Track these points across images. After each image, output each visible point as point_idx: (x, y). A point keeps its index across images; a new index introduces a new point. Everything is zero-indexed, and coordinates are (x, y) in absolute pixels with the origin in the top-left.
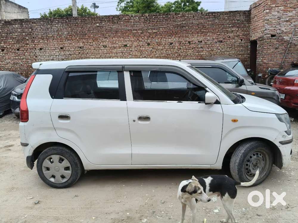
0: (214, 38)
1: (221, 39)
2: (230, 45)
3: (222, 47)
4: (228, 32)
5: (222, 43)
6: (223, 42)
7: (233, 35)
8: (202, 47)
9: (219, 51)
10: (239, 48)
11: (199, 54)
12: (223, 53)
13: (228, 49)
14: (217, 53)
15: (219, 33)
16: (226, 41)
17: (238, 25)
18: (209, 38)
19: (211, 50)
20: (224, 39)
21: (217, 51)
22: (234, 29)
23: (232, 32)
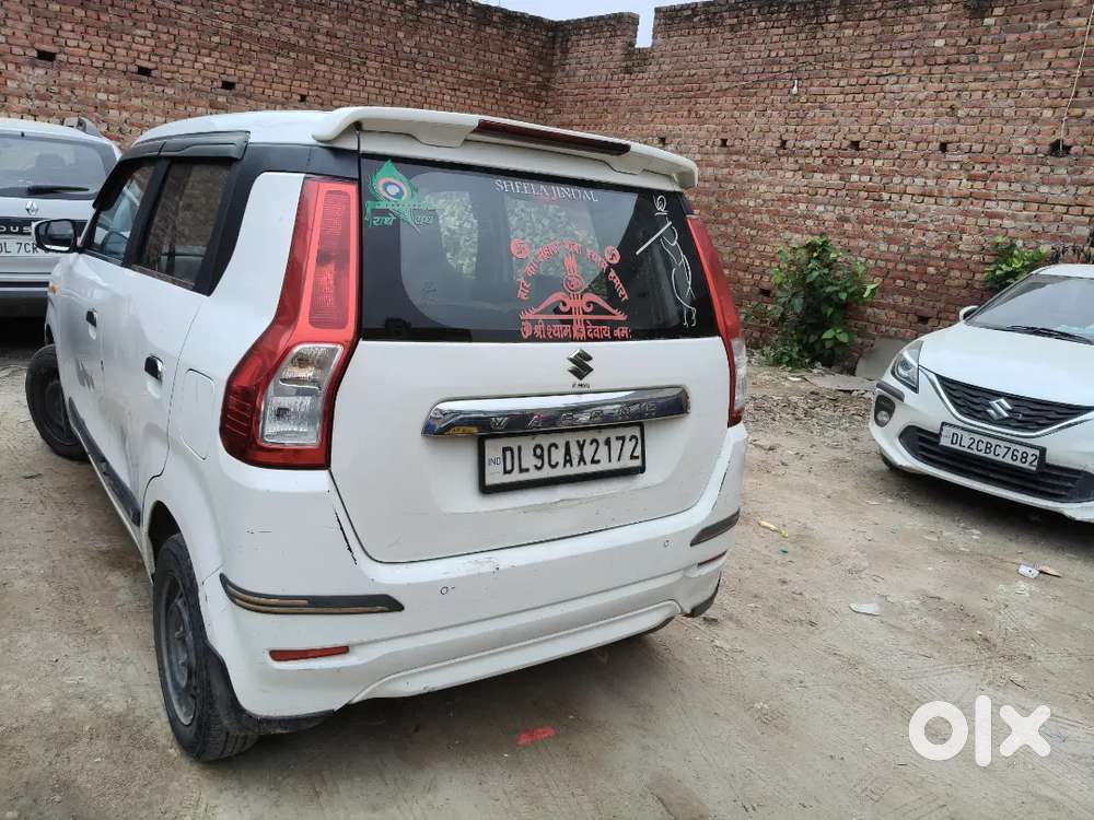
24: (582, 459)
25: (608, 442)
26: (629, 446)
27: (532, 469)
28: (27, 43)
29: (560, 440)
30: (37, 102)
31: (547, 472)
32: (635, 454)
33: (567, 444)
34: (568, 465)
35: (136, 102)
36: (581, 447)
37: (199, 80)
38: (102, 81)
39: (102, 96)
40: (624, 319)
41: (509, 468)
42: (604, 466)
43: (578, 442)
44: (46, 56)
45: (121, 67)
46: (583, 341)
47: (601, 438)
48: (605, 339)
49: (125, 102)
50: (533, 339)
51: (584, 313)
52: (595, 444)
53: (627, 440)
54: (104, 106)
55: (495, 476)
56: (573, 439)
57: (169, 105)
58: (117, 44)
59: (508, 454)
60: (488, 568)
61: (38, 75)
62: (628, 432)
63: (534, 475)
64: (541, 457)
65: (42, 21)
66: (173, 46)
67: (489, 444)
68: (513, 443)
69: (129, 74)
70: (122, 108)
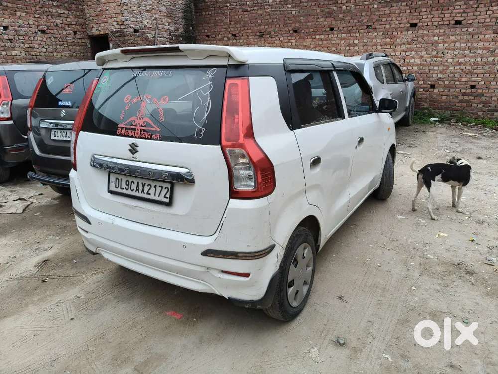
0: (31, 23)
1: (45, 28)
2: (60, 40)
3: (48, 43)
4: (53, 16)
5: (46, 36)
6: (48, 34)
7: (61, 22)
8: (10, 40)
9: (44, 50)
10: (74, 47)
11: (9, 53)
12: (51, 54)
13: (58, 47)
14: (42, 54)
15: (39, 16)
16: (52, 32)
17: (66, 5)
18: (21, 22)
19: (30, 47)
20: (49, 27)
21: (40, 50)
22: (62, 12)
23: (59, 15)
24: (143, 191)
25: (155, 187)
26: (164, 191)
27: (125, 189)
28: (406, 21)
29: (136, 181)
30: (407, 46)
31: (129, 192)
32: (167, 196)
33: (138, 183)
34: (137, 192)
35: (452, 38)
36: (144, 186)
37: (488, 20)
38: (437, 31)
39: (436, 38)
40: (159, 130)
41: (117, 186)
42: (152, 197)
43: (142, 183)
44: (414, 25)
45: (446, 23)
46: (138, 138)
47: (153, 184)
48: (148, 138)
49: (447, 40)
50: (121, 135)
51: (142, 126)
52: (149, 186)
53: (164, 188)
54: (437, 43)
55: (112, 188)
56: (141, 181)
57: (469, 37)
58: (445, 12)
59: (117, 180)
60: (110, 222)
61: (409, 35)
62: (165, 185)
63: (124, 192)
64: (128, 185)
65: (413, 11)
66: (476, 6)
67: (111, 175)
68: (120, 177)
69: (450, 26)
70: (444, 42)
